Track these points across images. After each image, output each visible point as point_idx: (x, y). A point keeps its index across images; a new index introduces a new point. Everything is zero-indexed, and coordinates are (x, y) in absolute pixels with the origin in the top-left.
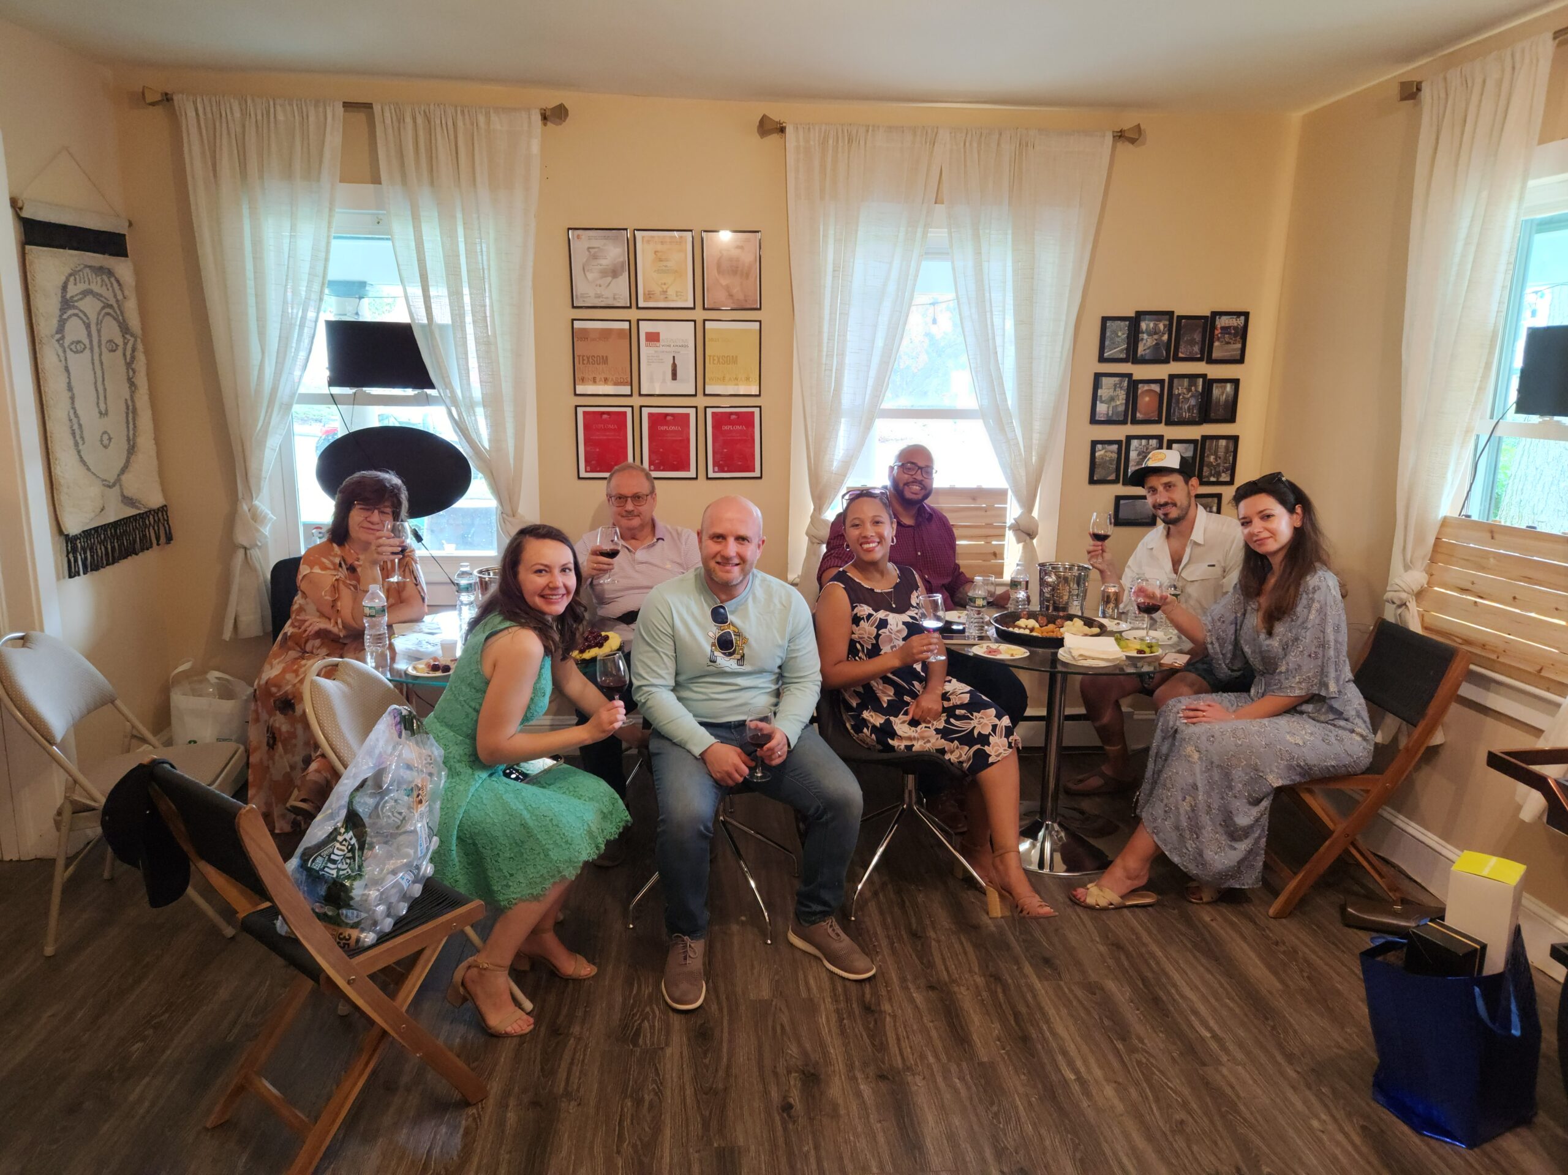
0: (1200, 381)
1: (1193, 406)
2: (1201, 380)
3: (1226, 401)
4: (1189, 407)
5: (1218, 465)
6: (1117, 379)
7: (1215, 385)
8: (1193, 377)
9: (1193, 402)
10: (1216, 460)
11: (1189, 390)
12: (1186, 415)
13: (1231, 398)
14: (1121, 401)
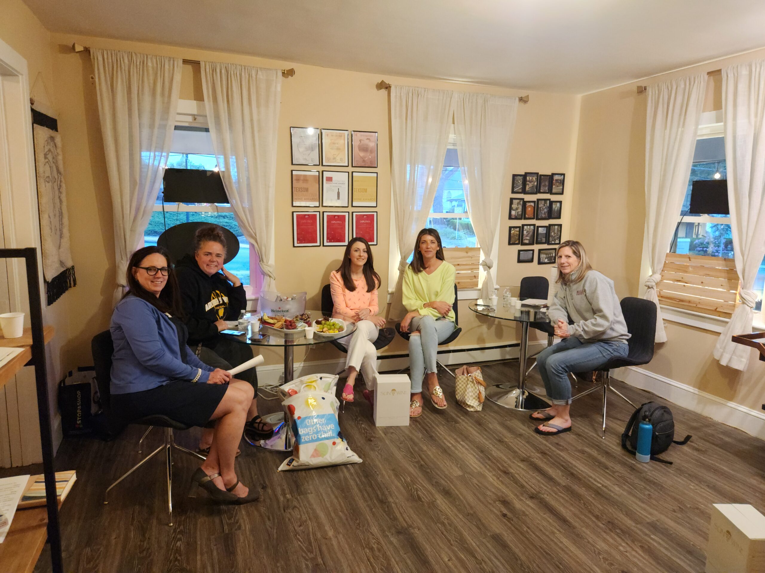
1: (546, 212)
2: (548, 201)
3: (557, 210)
4: (544, 213)
5: (555, 236)
6: (518, 201)
7: (553, 203)
8: (545, 200)
9: (546, 210)
10: (554, 234)
11: (544, 205)
12: (544, 216)
14: (520, 210)
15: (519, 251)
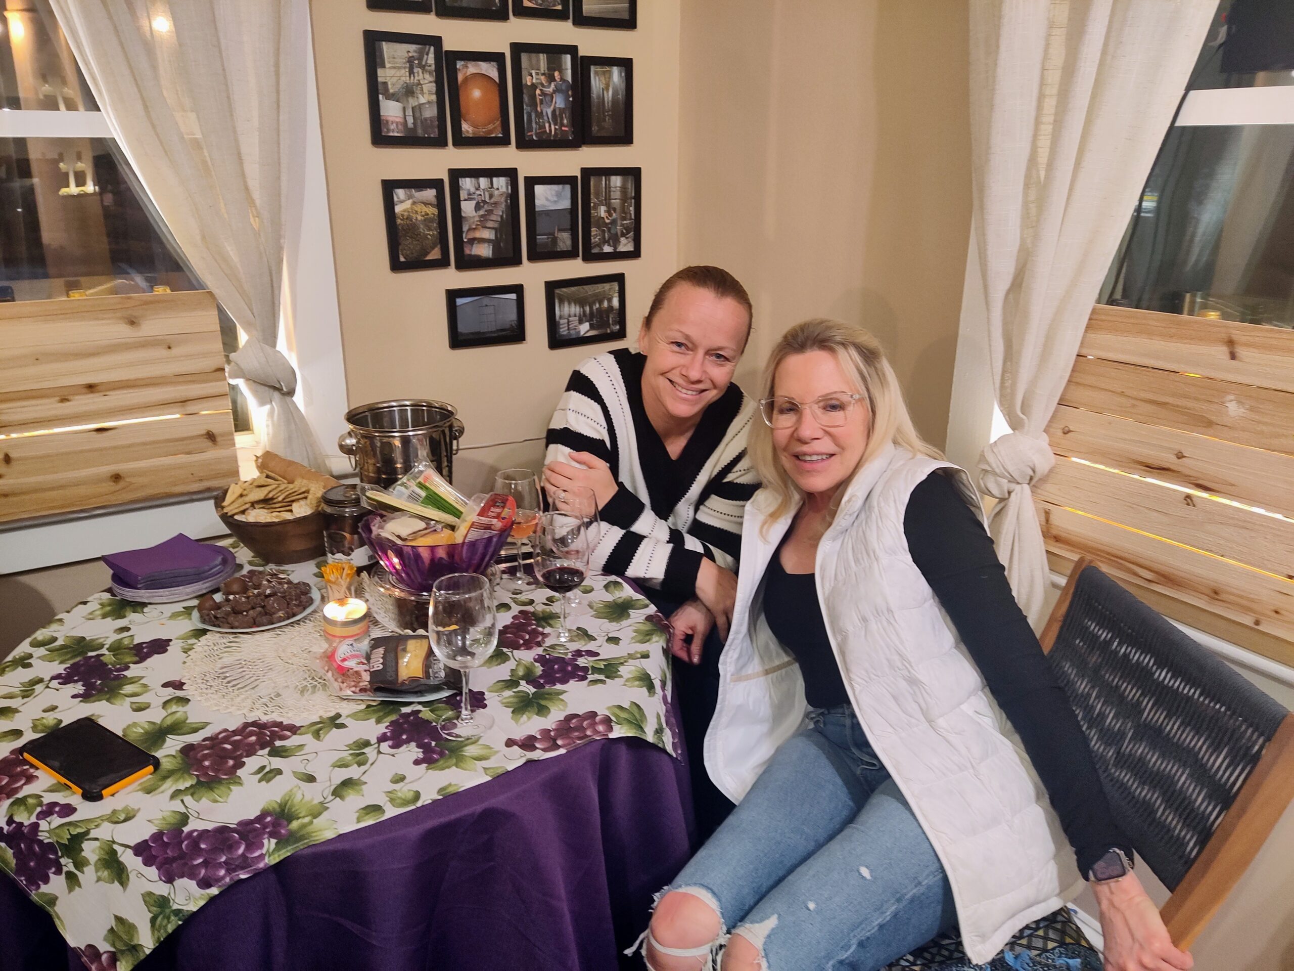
0: (567, 59)
1: (562, 111)
2: (568, 57)
3: (615, 101)
4: (554, 112)
5: (614, 222)
6: (413, 48)
7: (593, 68)
8: (554, 51)
9: (559, 102)
10: (608, 212)
11: (551, 79)
12: (551, 128)
13: (621, 96)
14: (427, 96)
15: (452, 295)
